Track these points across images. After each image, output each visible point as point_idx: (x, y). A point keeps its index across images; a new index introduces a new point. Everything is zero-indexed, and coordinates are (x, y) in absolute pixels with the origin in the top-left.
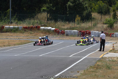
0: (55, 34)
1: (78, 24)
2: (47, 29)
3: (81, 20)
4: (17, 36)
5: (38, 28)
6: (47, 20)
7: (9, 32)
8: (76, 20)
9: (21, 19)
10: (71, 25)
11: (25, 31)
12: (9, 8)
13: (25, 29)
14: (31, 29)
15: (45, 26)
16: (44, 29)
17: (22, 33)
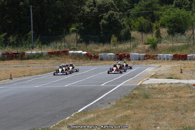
0: (87, 59)
1: (115, 45)
2: (77, 53)
3: (117, 41)
4: (40, 63)
5: (66, 52)
6: (78, 42)
7: (31, 59)
8: (112, 42)
9: (45, 42)
10: (106, 47)
11: (51, 56)
12: (31, 30)
13: (51, 54)
14: (57, 54)
15: (74, 49)
16: (73, 53)
17: (47, 60)
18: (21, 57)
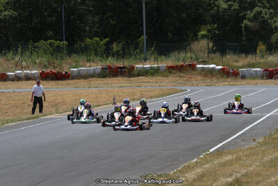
0: (223, 77)
1: (263, 57)
2: (208, 68)
3: (267, 50)
4: (156, 82)
5: (192, 67)
6: (209, 52)
7: (142, 75)
8: (258, 51)
9: (163, 52)
10: (250, 59)
11: (171, 72)
12: (143, 35)
13: (171, 69)
14: (180, 69)
15: (204, 62)
16: (203, 67)
17: (165, 77)
18: (129, 72)
